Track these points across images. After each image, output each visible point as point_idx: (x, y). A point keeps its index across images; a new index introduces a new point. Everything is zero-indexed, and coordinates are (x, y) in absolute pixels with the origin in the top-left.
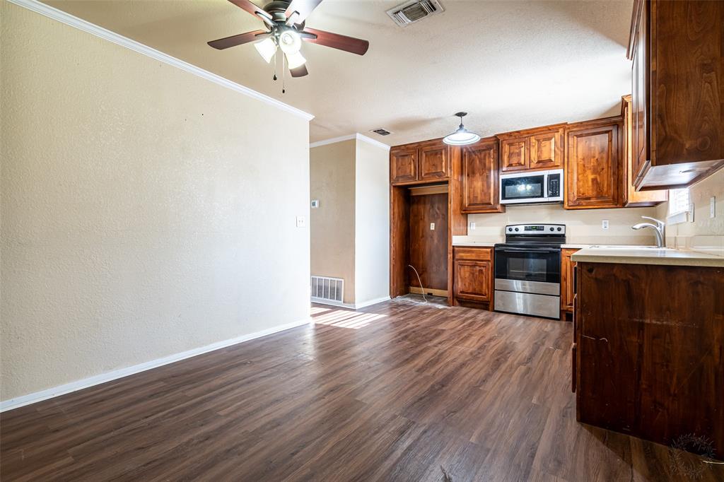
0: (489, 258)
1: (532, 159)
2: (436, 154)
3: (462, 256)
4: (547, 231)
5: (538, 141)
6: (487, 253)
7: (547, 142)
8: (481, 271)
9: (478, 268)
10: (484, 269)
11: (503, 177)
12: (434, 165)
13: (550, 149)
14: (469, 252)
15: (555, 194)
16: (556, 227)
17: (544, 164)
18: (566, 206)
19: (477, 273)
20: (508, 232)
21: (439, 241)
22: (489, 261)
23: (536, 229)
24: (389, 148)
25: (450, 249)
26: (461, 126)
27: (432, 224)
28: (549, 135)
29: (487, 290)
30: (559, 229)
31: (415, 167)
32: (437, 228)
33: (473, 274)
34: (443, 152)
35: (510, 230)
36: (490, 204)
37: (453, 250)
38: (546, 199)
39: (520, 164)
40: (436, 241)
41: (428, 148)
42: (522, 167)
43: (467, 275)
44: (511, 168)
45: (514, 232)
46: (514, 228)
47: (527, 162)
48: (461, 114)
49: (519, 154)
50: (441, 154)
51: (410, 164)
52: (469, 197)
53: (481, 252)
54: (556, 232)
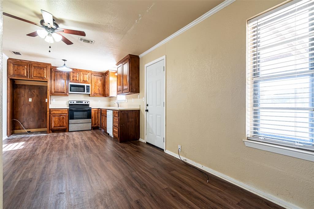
1: (81, 79)
2: (41, 69)
3: (55, 113)
4: (84, 103)
5: (83, 74)
6: (66, 111)
7: (86, 75)
8: (63, 118)
9: (62, 117)
10: (64, 117)
11: (70, 83)
12: (40, 73)
13: (86, 77)
14: (57, 111)
15: (88, 92)
16: (87, 102)
17: (85, 82)
18: (91, 96)
19: (62, 119)
20: (70, 103)
21: (34, 107)
22: (67, 114)
23: (80, 102)
24: (8, 58)
25: (48, 110)
26: (65, 64)
27: (30, 99)
28: (87, 73)
29: (66, 125)
30: (88, 103)
31: (27, 72)
32: (33, 100)
33: (60, 119)
35: (71, 102)
36: (64, 93)
38: (85, 93)
39: (77, 80)
40: (32, 107)
41: (36, 65)
42: (78, 81)
43: (57, 120)
44: (73, 81)
45: (72, 103)
46: (72, 102)
47: (79, 80)
48: (64, 60)
49: (76, 77)
50: (44, 69)
51: (24, 70)
52: (54, 89)
53: (63, 111)
54: (86, 103)
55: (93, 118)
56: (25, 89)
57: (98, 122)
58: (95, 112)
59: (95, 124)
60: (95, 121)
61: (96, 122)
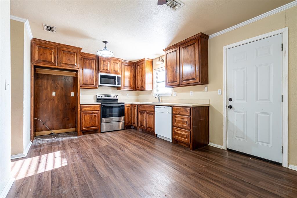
0: (99, 109)
1: (112, 69)
2: (71, 54)
3: (86, 109)
4: (112, 98)
5: (114, 63)
6: (98, 107)
7: (117, 64)
8: (95, 116)
9: (93, 114)
10: (96, 115)
11: (100, 74)
12: (69, 60)
13: (117, 67)
14: (89, 107)
16: (115, 96)
17: (116, 72)
18: (121, 89)
19: (93, 117)
20: (98, 98)
21: (58, 102)
22: (99, 110)
23: (109, 96)
24: (32, 38)
25: (79, 106)
26: (105, 48)
27: (53, 92)
28: (118, 62)
29: (98, 124)
31: (55, 57)
32: (57, 94)
33: (91, 117)
34: (75, 54)
36: (94, 85)
37: (81, 107)
39: (107, 70)
40: (56, 102)
41: (65, 49)
43: (88, 118)
44: (103, 71)
45: (100, 98)
46: (100, 96)
47: (110, 70)
48: (105, 42)
49: (107, 66)
50: (74, 55)
51: (51, 54)
52: (83, 80)
53: (95, 107)
54: (115, 98)
55: (126, 115)
56: (48, 80)
57: (131, 120)
58: (129, 108)
59: (128, 123)
60: (128, 119)
61: (130, 120)
